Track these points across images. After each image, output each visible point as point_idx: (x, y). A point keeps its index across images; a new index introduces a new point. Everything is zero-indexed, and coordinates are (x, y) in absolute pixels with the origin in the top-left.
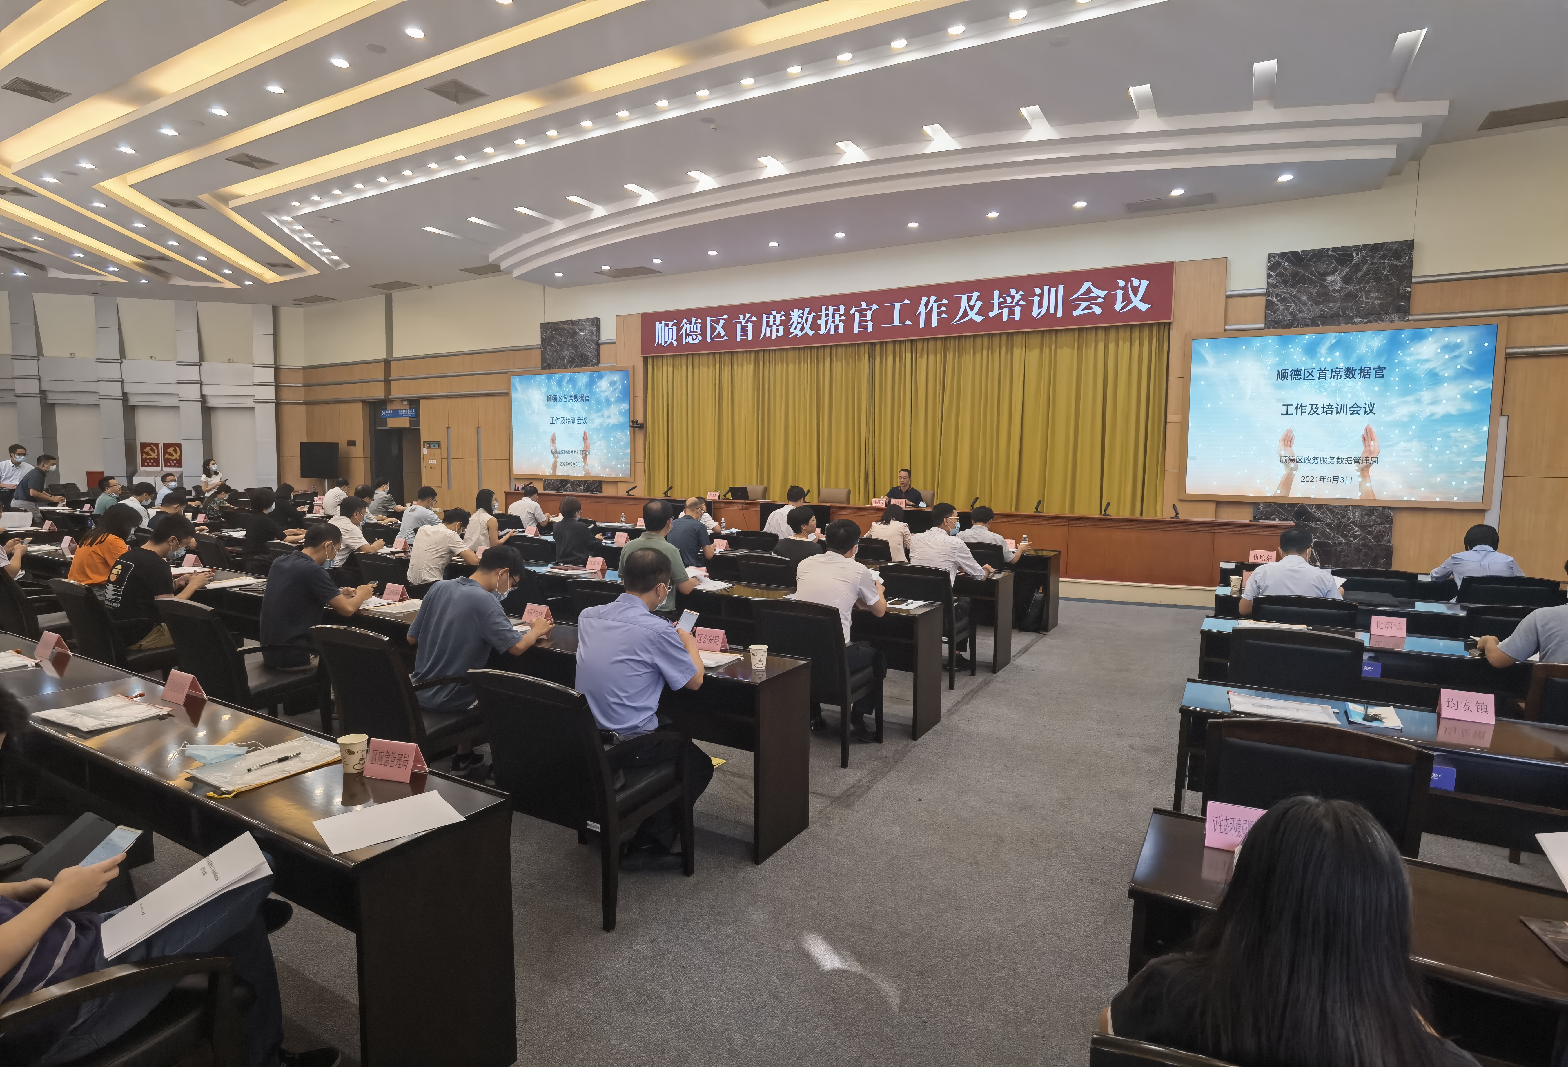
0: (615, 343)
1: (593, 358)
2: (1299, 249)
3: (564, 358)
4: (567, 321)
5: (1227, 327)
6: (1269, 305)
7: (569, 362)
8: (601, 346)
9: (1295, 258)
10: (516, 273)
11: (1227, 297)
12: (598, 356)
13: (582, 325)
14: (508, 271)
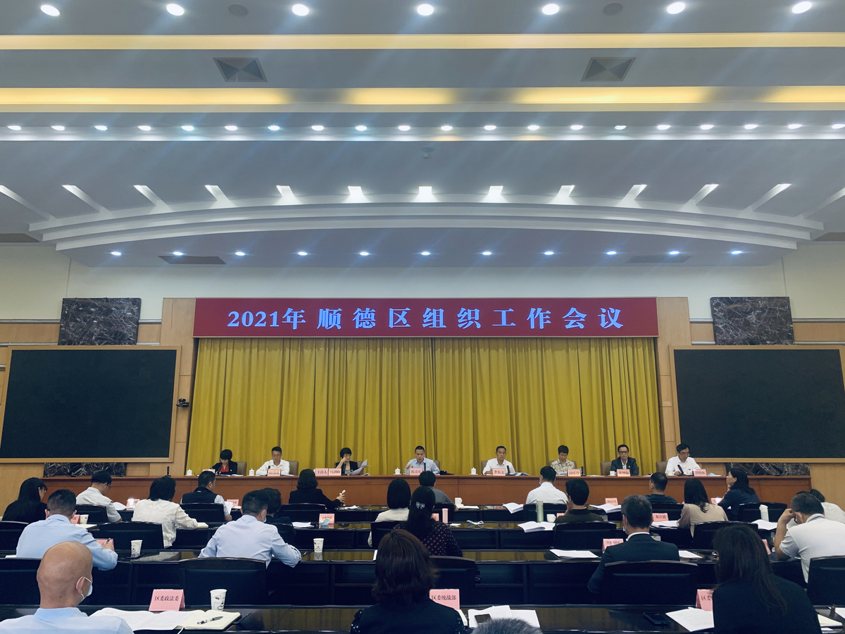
0: (160, 323)
1: (131, 337)
2: (729, 296)
3: (92, 335)
4: (100, 299)
5: (693, 342)
6: (716, 330)
7: (96, 339)
8: (140, 326)
9: (728, 301)
10: (60, 247)
11: (691, 322)
12: (136, 335)
13: (121, 304)
14: (52, 244)
